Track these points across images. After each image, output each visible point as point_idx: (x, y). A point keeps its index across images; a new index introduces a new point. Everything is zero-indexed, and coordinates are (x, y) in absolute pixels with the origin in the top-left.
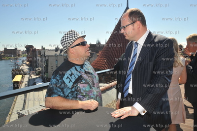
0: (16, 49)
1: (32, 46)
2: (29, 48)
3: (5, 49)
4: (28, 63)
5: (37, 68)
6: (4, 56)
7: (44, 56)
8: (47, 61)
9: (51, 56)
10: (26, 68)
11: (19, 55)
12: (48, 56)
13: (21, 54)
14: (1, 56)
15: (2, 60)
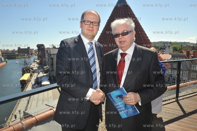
0: (29, 48)
1: (43, 45)
2: (41, 47)
3: (19, 48)
4: (38, 61)
5: (45, 66)
6: (18, 55)
7: (50, 54)
8: (52, 59)
10: (36, 66)
11: (32, 54)
13: (34, 52)
14: (15, 55)
15: (16, 59)
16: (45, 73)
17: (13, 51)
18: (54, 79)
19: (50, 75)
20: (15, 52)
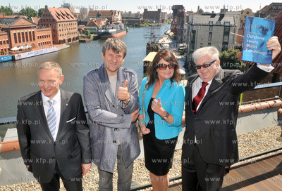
0: (159, 10)
1: (181, 7)
2: (178, 10)
3: (146, 10)
4: (171, 34)
5: (182, 43)
6: (143, 22)
7: (192, 24)
8: (194, 32)
10: (166, 42)
11: (163, 21)
13: (166, 18)
14: (139, 22)
15: (140, 27)
16: (181, 55)
17: (137, 15)
18: (192, 66)
19: (186, 59)
20: (139, 17)
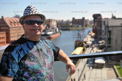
0: (83, 18)
1: (99, 15)
2: (97, 17)
3: (74, 18)
4: (93, 34)
5: (101, 40)
6: (72, 26)
7: (108, 27)
8: (110, 32)
9: (116, 26)
10: (89, 40)
11: (86, 26)
12: (112, 27)
13: (89, 24)
14: (69, 26)
16: (100, 49)
20: (69, 23)
